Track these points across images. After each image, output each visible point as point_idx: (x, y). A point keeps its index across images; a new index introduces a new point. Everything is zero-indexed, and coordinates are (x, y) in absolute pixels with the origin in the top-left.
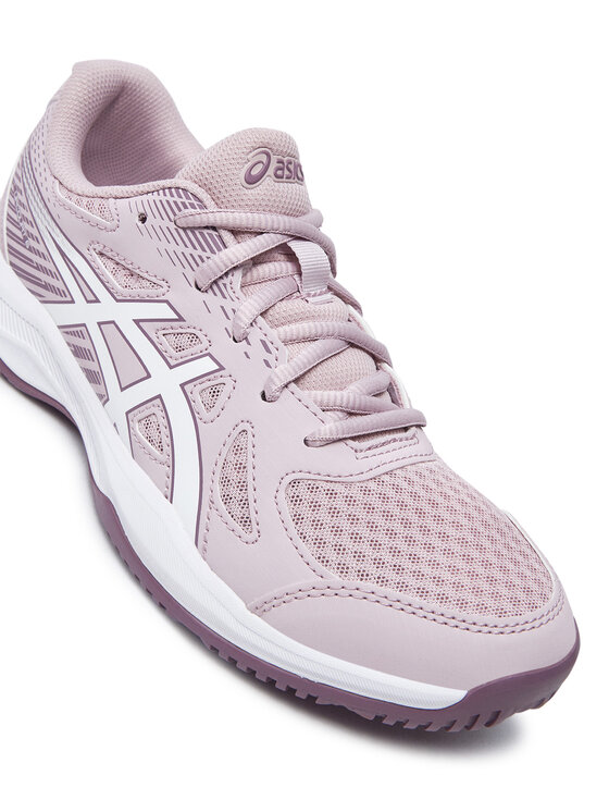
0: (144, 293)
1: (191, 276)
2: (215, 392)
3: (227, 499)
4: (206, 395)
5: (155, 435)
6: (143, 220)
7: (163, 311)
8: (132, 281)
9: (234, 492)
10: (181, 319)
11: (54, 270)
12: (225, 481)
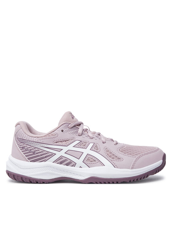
0: (71, 142)
1: (77, 135)
2: (97, 147)
3: (113, 158)
4: (96, 148)
5: (92, 160)
6: (62, 131)
7: (77, 142)
8: (67, 142)
9: (113, 156)
10: (81, 141)
12: (110, 157)
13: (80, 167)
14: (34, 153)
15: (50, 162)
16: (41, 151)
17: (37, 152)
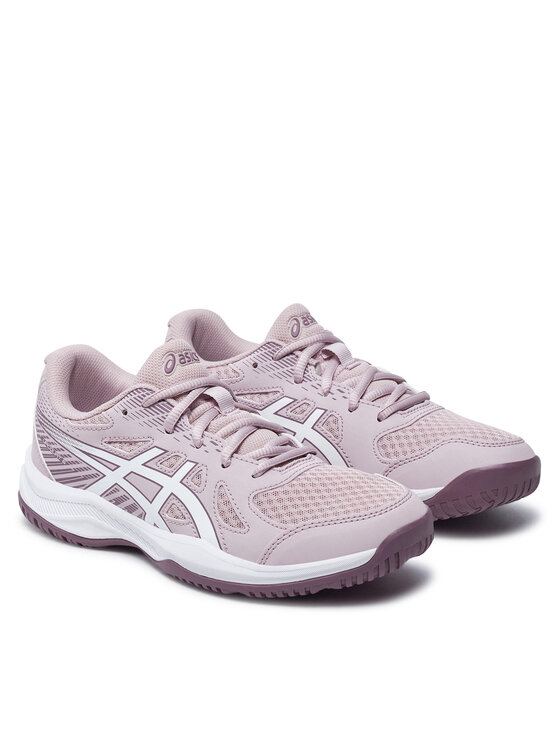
0: (141, 449)
1: (162, 428)
2: (199, 477)
3: (226, 521)
4: (196, 480)
5: (178, 513)
6: (125, 413)
7: (156, 452)
8: (132, 447)
9: (229, 515)
10: (166, 451)
11: (86, 466)
12: (222, 513)
13: (155, 525)
14: (61, 460)
15: (93, 494)
16: (74, 459)
17: (66, 459)
